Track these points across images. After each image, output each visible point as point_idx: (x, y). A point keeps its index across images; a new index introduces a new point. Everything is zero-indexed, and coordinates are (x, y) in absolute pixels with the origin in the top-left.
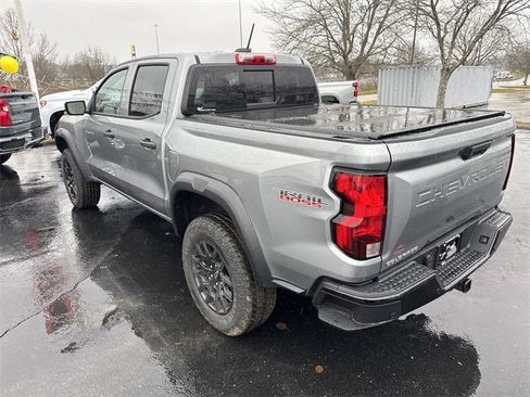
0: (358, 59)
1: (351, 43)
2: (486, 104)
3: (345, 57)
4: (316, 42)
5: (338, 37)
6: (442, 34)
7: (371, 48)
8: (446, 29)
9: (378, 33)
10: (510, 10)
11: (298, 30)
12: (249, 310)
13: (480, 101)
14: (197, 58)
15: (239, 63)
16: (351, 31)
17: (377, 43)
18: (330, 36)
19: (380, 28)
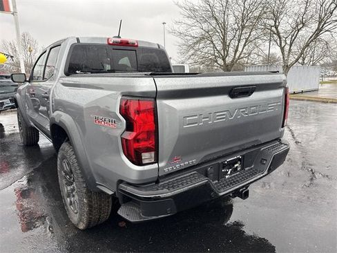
0: (233, 61)
1: (228, 51)
2: (317, 90)
3: (224, 60)
4: (206, 51)
5: (219, 47)
6: (283, 44)
7: (241, 54)
8: (285, 41)
9: (245, 45)
10: (327, 28)
11: (195, 43)
12: (86, 209)
13: (313, 88)
14: (78, 39)
15: (109, 44)
16: (228, 44)
17: (245, 51)
18: (214, 47)
19: (246, 42)
